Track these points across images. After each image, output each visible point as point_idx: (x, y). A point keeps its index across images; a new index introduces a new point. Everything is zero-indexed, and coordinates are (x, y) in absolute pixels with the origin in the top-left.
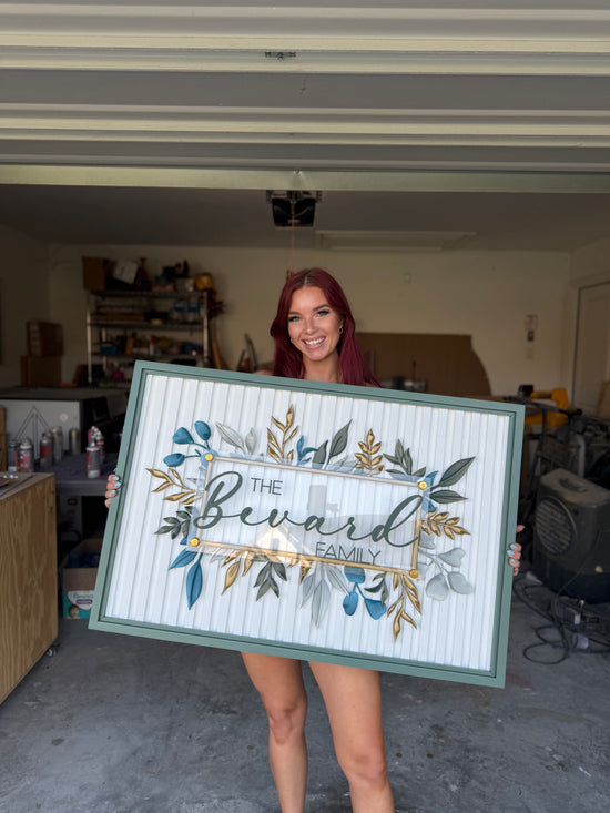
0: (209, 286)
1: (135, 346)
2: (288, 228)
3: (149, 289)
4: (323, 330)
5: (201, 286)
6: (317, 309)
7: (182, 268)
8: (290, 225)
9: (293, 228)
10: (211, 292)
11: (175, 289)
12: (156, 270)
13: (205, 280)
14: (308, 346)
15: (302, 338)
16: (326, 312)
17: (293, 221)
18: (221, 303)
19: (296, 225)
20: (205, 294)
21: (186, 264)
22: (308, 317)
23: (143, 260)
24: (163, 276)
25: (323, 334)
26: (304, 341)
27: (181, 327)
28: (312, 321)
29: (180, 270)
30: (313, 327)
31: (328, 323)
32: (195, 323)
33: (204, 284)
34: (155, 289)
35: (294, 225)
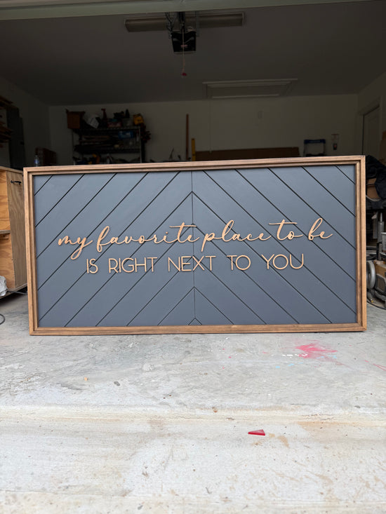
0: (141, 122)
3: (107, 126)
5: (136, 123)
7: (125, 113)
8: (182, 50)
9: (183, 53)
10: (143, 126)
11: (122, 125)
12: (110, 115)
13: (139, 118)
17: (183, 46)
20: (139, 127)
21: (127, 111)
23: (104, 110)
24: (115, 118)
29: (124, 115)
33: (138, 120)
34: (110, 126)
35: (185, 50)
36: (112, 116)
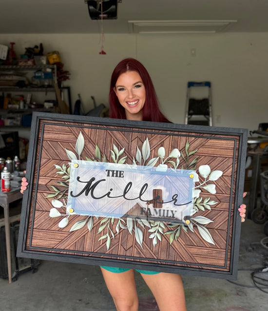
0: (57, 61)
1: (10, 103)
2: (99, 21)
3: (17, 64)
4: (138, 96)
5: (52, 61)
6: (135, 84)
7: (39, 49)
8: (100, 19)
9: (102, 20)
10: (59, 65)
11: (34, 63)
12: (21, 49)
13: (55, 56)
14: (129, 105)
15: (126, 100)
16: (139, 86)
17: (102, 16)
18: (67, 72)
19: (104, 18)
20: (55, 66)
21: (41, 45)
22: (129, 88)
23: (13, 44)
24: (26, 54)
25: (138, 98)
26: (127, 102)
27: (40, 89)
28: (132, 91)
29: (37, 50)
30: (133, 95)
31: (140, 92)
32: (49, 86)
33: (54, 59)
34: (20, 64)
35: (103, 19)
36: (24, 51)
